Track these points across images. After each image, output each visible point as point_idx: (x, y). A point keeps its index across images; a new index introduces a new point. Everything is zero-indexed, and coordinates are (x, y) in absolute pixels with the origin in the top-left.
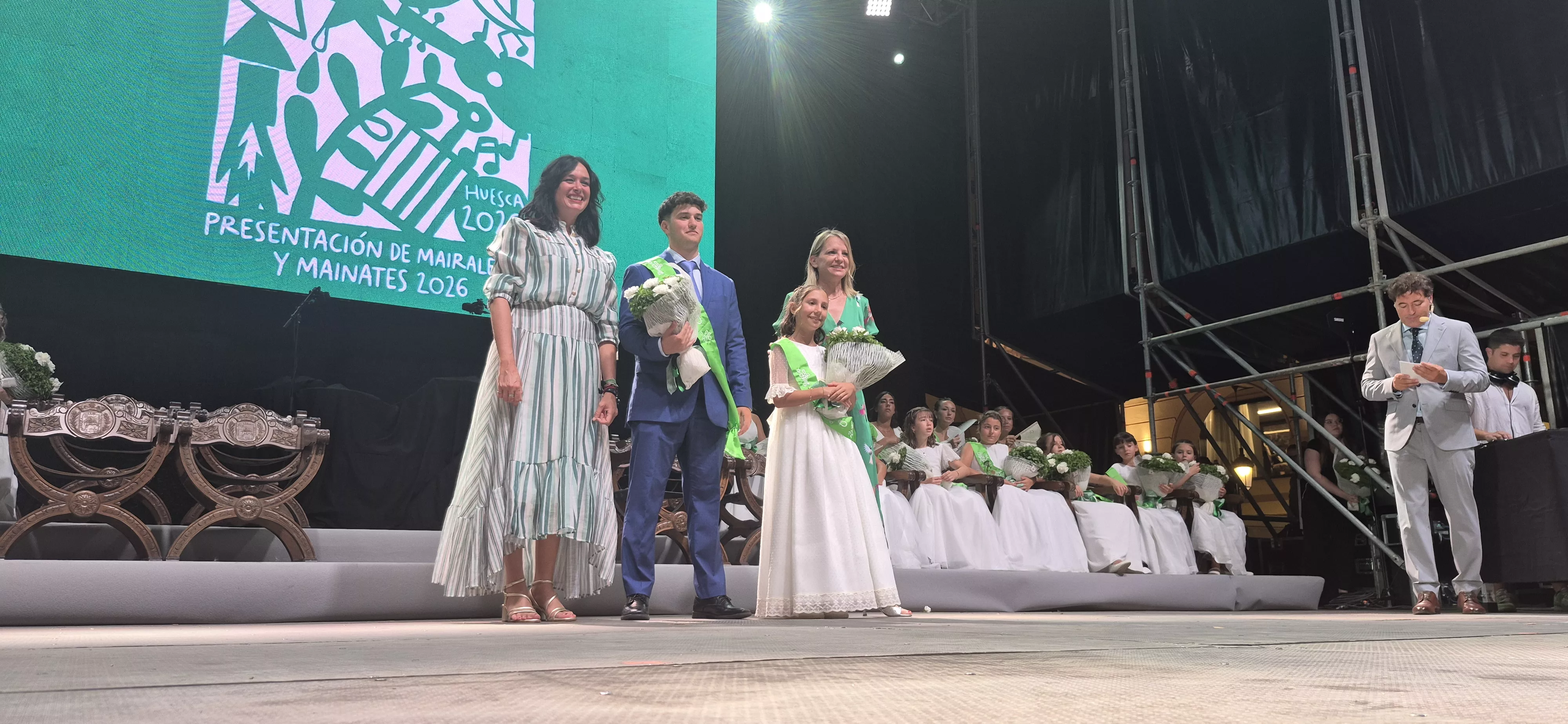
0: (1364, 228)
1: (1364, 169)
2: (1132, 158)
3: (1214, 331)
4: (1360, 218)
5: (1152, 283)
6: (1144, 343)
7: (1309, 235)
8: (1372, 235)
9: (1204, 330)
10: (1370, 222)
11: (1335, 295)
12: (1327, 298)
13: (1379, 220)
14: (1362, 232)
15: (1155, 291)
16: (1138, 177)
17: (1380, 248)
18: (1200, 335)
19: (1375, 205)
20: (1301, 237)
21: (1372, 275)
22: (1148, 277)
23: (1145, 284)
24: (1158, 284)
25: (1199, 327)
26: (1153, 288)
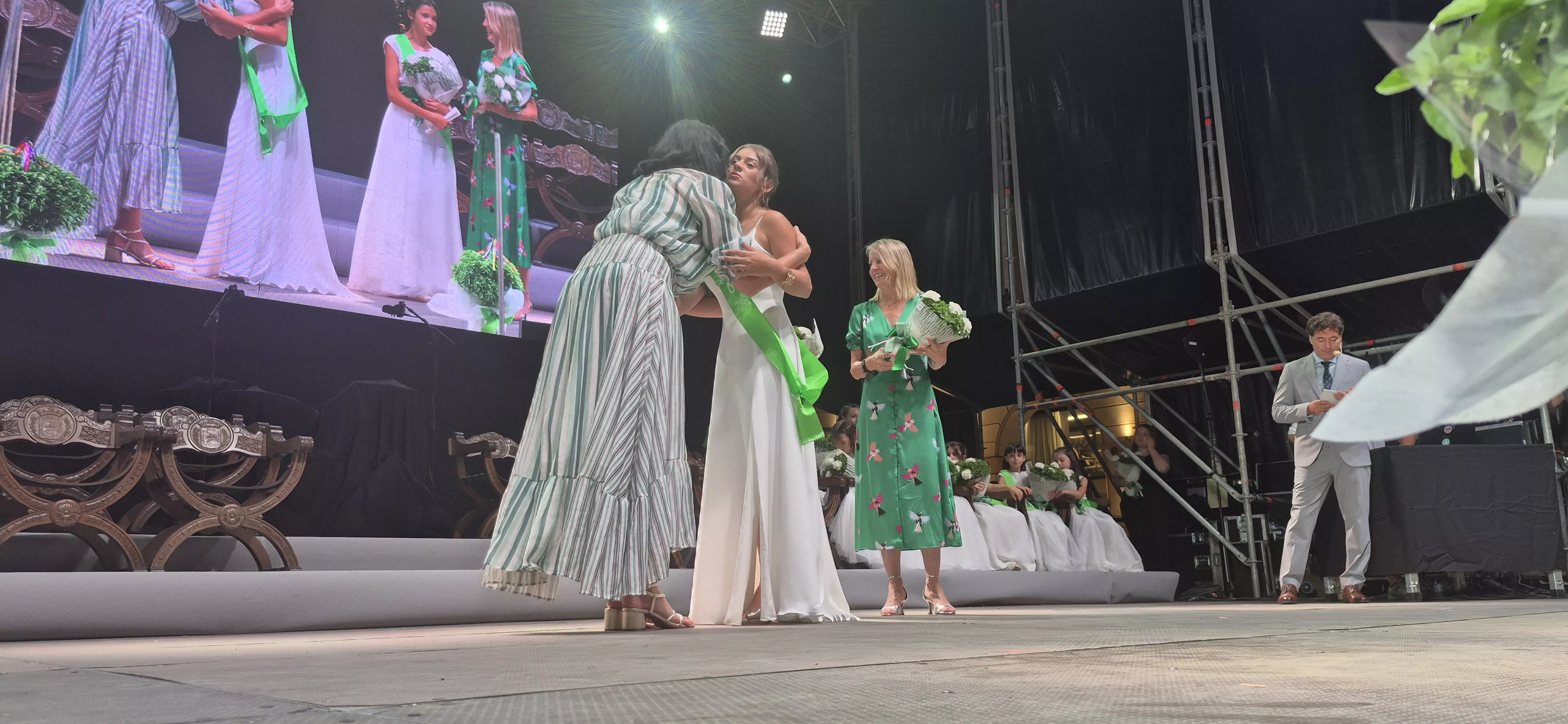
0: (1216, 264)
1: (1216, 211)
2: (1007, 188)
3: (1081, 350)
4: (1212, 254)
5: (1023, 304)
6: (1015, 359)
7: (1167, 267)
8: (1222, 270)
9: (1071, 349)
10: (1221, 258)
11: (1190, 321)
12: (1183, 324)
13: (1229, 256)
14: (1214, 266)
15: (1026, 311)
16: (1012, 204)
17: (1229, 283)
18: (1067, 353)
19: (1226, 244)
20: (1160, 269)
21: (1222, 305)
22: (1020, 299)
23: (1017, 305)
24: (1029, 305)
25: (1066, 346)
26: (1024, 308)
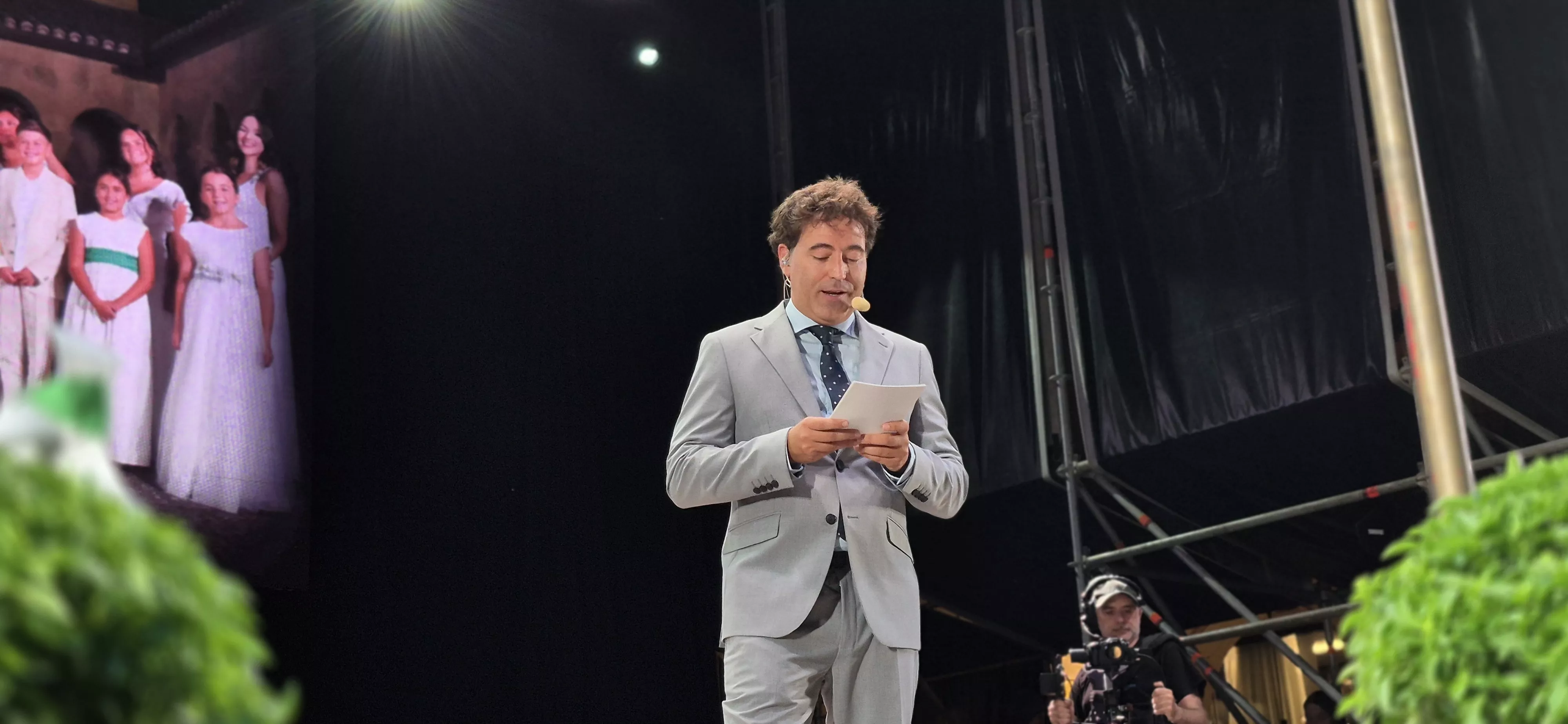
0: (1407, 381)
2: (1047, 247)
3: (1188, 545)
4: (1400, 365)
5: (1085, 463)
6: (1076, 565)
7: (1324, 390)
9: (1172, 543)
11: (1369, 489)
12: (1357, 494)
15: (1091, 476)
16: (1057, 279)
18: (1165, 551)
20: (1313, 393)
22: (1079, 452)
23: (1075, 464)
24: (1095, 464)
25: (1167, 539)
26: (1086, 470)
